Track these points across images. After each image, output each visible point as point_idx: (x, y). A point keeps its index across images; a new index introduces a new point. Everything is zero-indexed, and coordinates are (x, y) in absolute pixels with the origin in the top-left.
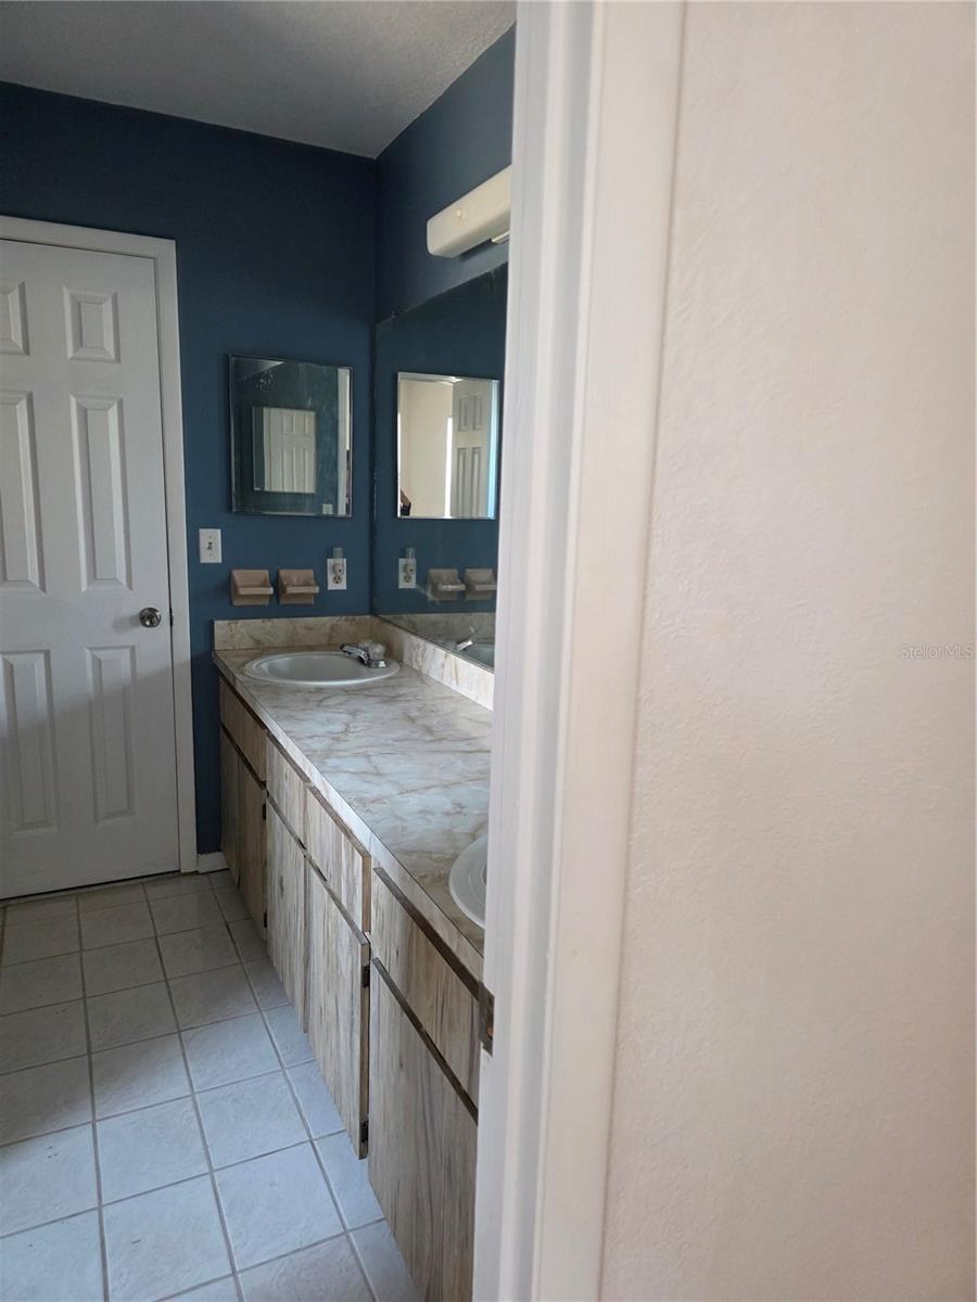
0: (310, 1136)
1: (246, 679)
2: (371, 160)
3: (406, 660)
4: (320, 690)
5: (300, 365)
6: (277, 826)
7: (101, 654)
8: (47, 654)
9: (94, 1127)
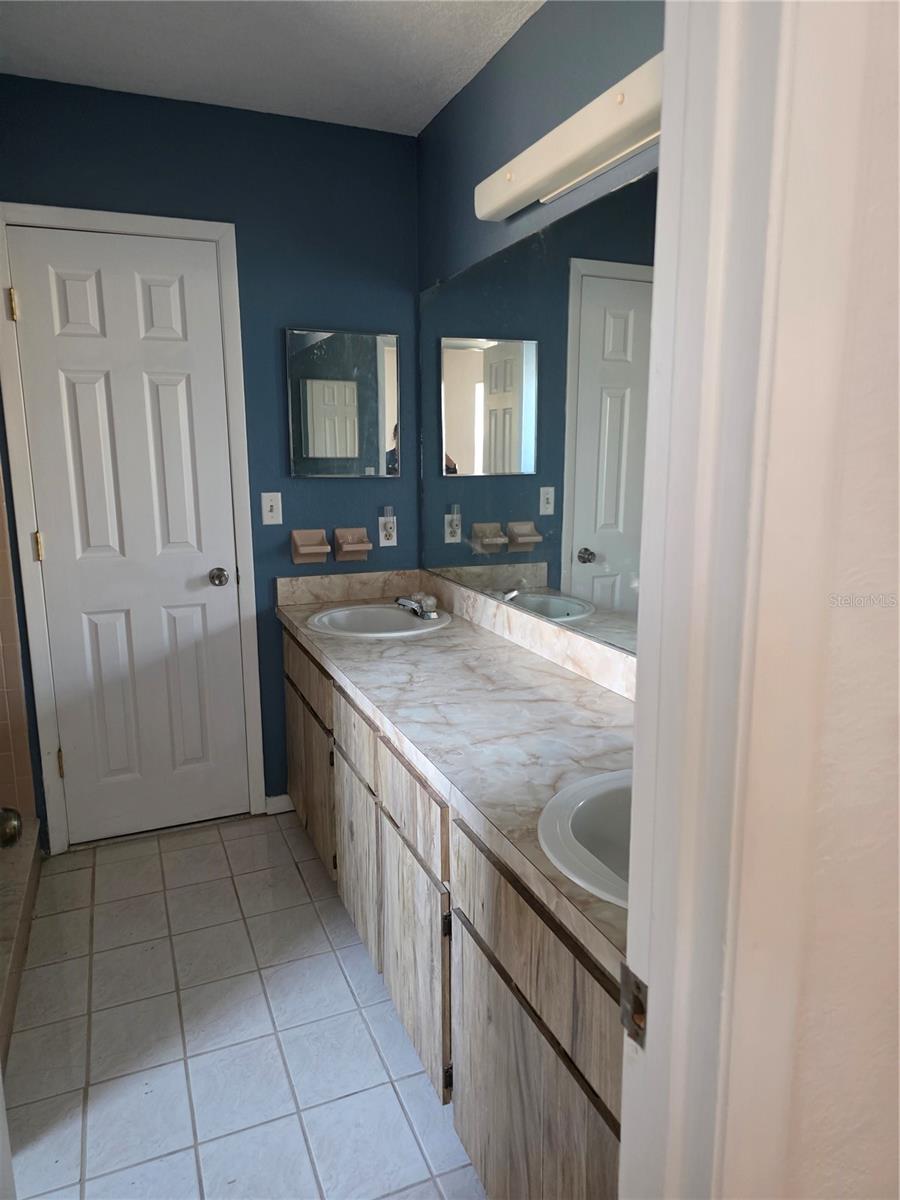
0: (390, 1077)
1: (310, 632)
2: (413, 137)
3: (456, 611)
4: (380, 641)
5: (346, 336)
6: (346, 772)
7: (175, 612)
8: (128, 613)
9: (186, 1064)
